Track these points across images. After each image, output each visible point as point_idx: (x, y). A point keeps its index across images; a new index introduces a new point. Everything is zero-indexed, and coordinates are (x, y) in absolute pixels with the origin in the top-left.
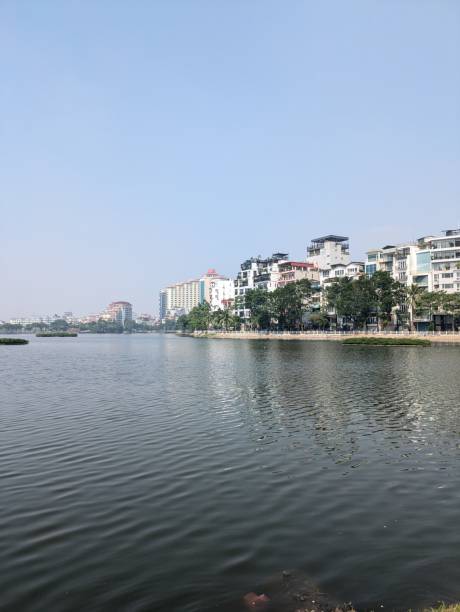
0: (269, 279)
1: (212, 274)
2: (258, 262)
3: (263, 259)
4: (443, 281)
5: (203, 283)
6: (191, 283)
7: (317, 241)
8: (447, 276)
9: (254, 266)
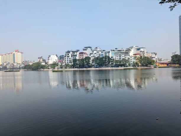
0: (76, 56)
1: (16, 51)
2: (72, 52)
3: (73, 51)
4: (116, 58)
5: (14, 54)
6: (9, 54)
7: (86, 48)
8: (117, 57)
9: (71, 52)
